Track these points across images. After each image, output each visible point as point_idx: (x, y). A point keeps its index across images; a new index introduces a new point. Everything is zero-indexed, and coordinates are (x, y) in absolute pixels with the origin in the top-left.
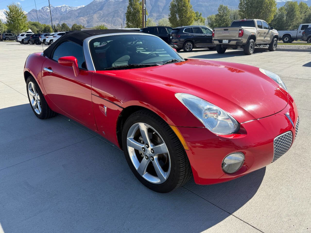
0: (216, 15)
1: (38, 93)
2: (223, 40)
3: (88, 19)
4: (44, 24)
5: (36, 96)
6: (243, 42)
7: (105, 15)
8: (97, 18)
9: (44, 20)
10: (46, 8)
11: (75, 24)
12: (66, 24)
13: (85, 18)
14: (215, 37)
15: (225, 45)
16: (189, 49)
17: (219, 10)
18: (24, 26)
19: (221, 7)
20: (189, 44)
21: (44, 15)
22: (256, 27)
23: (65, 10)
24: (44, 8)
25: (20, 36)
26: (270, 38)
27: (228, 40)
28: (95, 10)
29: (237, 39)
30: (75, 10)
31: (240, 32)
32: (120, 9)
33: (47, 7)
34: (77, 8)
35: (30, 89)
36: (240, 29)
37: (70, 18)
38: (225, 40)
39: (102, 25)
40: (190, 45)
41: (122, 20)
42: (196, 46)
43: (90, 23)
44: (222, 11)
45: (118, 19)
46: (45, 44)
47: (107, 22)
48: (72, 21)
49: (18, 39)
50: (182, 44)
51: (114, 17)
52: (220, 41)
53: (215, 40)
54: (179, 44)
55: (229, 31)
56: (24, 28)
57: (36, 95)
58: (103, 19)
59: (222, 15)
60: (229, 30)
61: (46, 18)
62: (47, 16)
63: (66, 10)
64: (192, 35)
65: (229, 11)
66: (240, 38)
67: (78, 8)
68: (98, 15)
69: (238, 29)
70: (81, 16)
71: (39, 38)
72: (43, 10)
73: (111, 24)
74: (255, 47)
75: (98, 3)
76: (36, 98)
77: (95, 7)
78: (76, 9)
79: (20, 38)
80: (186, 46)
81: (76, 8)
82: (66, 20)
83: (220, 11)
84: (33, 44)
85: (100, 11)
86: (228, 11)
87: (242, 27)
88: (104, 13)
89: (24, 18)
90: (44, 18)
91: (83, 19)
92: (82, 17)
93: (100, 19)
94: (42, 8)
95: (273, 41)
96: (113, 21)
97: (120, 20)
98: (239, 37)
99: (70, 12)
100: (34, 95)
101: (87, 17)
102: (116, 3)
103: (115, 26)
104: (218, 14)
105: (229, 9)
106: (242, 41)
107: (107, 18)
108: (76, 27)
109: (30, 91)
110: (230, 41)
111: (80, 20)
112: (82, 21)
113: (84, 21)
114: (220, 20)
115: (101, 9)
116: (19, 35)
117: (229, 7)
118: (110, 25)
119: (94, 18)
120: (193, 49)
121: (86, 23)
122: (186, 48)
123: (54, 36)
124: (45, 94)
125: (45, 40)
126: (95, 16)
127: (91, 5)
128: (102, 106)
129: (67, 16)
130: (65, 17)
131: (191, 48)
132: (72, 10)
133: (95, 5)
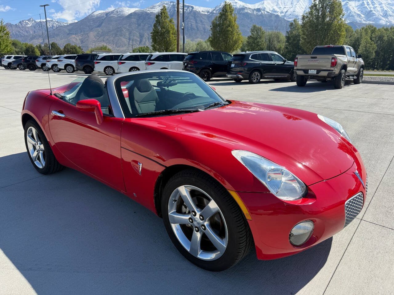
0: (248, 37)
1: (40, 141)
2: (309, 70)
3: (82, 37)
4: (25, 43)
5: (39, 145)
6: (336, 73)
7: (104, 33)
8: (94, 37)
9: (22, 38)
10: (25, 22)
11: (68, 44)
12: (56, 44)
13: (78, 36)
14: (298, 66)
15: (312, 76)
16: (256, 80)
17: (252, 31)
18: (6, 45)
19: (254, 26)
20: (256, 74)
21: (22, 30)
22: (346, 55)
23: (51, 26)
24: (22, 23)
25: (5, 59)
26: (358, 69)
27: (316, 70)
28: (92, 26)
29: (329, 69)
30: (64, 25)
31: (333, 61)
32: (125, 26)
33: (27, 21)
34: (67, 23)
35: (29, 136)
36: (333, 57)
37: (58, 35)
38: (312, 70)
39: (103, 46)
40: (258, 75)
41: (127, 41)
42: (265, 76)
43: (85, 42)
44: (256, 32)
45: (122, 38)
46: (44, 69)
47: (107, 42)
48: (60, 39)
49: (2, 62)
50: (248, 73)
51: (116, 35)
52: (306, 71)
53: (298, 70)
54: (244, 74)
55: (318, 60)
56: (6, 47)
57: (37, 144)
58: (102, 38)
59: (255, 38)
60: (317, 58)
61: (25, 35)
62: (27, 32)
63: (53, 26)
64: (260, 63)
65: (264, 32)
66: (332, 69)
67: (69, 24)
68: (95, 33)
69: (330, 57)
70: (72, 34)
71: (35, 62)
72: (22, 25)
73: (112, 44)
74: (346, 79)
75: (96, 18)
76: (37, 147)
77: (92, 22)
78: (66, 25)
79: (6, 61)
80: (253, 77)
81: (65, 23)
82: (53, 38)
83: (253, 33)
84: (24, 69)
85: (98, 28)
86: (262, 33)
87: (335, 55)
88: (104, 31)
89: (5, 34)
90: (23, 35)
91: (76, 37)
92: (74, 34)
93: (98, 38)
94: (20, 22)
95: (359, 71)
96: (115, 41)
97: (124, 39)
98: (331, 67)
99: (58, 29)
100: (35, 143)
101: (81, 35)
102: (119, 18)
103: (118, 47)
104: (251, 36)
105: (263, 30)
106: (335, 71)
107: (107, 37)
108: (69, 47)
109: (29, 139)
110: (319, 71)
111: (71, 38)
112: (74, 40)
113: (76, 39)
114: (254, 43)
115: (99, 26)
116: (4, 57)
117: (263, 29)
118: (111, 46)
119: (90, 37)
120: (261, 80)
121: (80, 43)
122: (252, 79)
123: (59, 59)
124: (53, 144)
125: (44, 65)
126: (92, 35)
127: (86, 20)
128: (136, 162)
129: (54, 33)
130: (52, 34)
131: (259, 79)
132: (60, 26)
133: (92, 21)
